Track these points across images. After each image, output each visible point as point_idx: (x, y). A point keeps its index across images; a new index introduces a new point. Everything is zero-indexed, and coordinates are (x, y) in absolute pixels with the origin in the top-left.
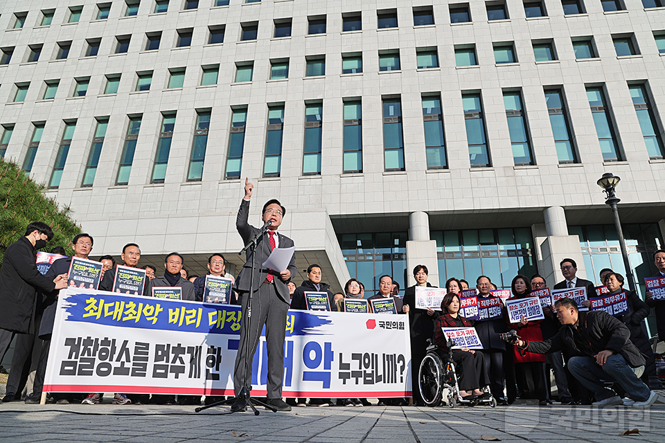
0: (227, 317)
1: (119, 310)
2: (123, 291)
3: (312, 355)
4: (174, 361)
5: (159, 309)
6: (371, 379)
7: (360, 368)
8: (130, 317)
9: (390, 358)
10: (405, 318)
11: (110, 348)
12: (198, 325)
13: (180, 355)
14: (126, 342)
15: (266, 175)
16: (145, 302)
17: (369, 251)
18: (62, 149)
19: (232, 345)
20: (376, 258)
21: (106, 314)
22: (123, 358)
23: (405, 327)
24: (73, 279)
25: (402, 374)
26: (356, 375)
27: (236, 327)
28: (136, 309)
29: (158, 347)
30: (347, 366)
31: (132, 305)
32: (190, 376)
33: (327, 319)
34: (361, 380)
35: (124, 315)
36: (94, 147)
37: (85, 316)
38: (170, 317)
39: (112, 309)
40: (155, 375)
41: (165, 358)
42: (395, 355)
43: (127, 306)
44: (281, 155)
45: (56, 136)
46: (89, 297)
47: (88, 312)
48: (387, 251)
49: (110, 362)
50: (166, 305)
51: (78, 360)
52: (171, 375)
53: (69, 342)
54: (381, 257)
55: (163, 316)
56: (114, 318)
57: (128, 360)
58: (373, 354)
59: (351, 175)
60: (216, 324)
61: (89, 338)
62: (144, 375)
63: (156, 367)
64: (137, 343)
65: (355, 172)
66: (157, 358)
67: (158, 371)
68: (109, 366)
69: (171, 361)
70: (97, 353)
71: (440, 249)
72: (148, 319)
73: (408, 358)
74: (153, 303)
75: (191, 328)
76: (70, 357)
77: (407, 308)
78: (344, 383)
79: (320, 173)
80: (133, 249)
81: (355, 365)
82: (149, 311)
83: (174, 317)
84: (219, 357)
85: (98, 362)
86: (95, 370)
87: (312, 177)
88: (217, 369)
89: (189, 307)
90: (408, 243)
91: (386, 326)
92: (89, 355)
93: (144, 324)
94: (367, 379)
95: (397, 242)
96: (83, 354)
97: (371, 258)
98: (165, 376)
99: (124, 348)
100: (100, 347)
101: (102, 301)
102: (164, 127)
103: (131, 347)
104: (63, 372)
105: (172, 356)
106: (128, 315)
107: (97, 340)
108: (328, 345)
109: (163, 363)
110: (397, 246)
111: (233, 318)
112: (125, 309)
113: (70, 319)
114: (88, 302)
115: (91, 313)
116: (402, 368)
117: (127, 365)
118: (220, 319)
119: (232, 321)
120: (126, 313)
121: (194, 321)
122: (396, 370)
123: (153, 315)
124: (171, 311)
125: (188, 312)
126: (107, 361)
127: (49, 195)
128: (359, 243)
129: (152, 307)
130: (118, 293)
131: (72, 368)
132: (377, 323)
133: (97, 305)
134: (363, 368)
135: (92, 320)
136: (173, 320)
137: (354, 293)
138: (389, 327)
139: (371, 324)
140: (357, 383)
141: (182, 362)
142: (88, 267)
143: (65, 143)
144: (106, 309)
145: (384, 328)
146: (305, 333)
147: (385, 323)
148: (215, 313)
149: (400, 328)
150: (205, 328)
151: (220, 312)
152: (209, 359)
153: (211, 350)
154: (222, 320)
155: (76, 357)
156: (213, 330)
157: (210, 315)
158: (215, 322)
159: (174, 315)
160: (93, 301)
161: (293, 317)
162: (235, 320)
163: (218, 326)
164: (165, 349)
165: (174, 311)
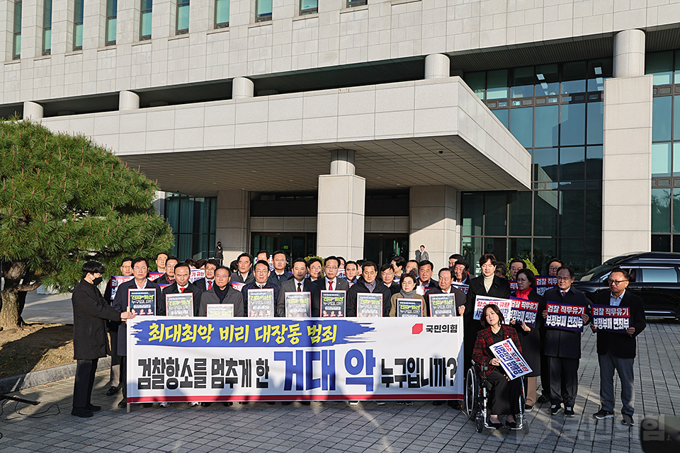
0: (272, 331)
1: (177, 333)
3: (354, 362)
4: (228, 374)
5: (211, 329)
6: (416, 382)
7: (404, 373)
8: (188, 338)
9: (437, 362)
10: (459, 322)
11: (174, 366)
12: (246, 341)
13: (233, 367)
14: (186, 360)
16: (199, 323)
19: (278, 356)
21: (168, 337)
22: (187, 374)
23: (458, 330)
25: (452, 377)
26: (400, 379)
27: (280, 340)
28: (192, 330)
29: (215, 362)
30: (390, 371)
31: (187, 327)
32: (243, 386)
33: (370, 326)
34: (405, 384)
35: (182, 337)
37: (150, 340)
38: (222, 335)
39: (171, 332)
40: (214, 386)
41: (220, 371)
42: (444, 359)
43: (184, 328)
46: (151, 323)
47: (152, 336)
49: (176, 378)
50: (219, 324)
51: (151, 377)
52: (227, 386)
53: (141, 362)
55: (215, 335)
56: (174, 339)
57: (191, 375)
58: (418, 359)
60: (262, 339)
61: (156, 358)
62: (205, 387)
63: (214, 379)
64: (196, 360)
66: (214, 372)
67: (216, 383)
68: (176, 381)
69: (225, 373)
70: (165, 370)
72: (203, 338)
74: (205, 323)
75: (241, 344)
76: (144, 375)
77: (462, 309)
78: (388, 386)
81: (398, 370)
82: (202, 331)
83: (224, 335)
84: (267, 368)
85: (166, 378)
86: (165, 384)
89: (237, 324)
91: (434, 331)
92: (159, 372)
93: (200, 343)
94: (412, 382)
96: (154, 372)
98: (221, 386)
99: (186, 366)
100: (167, 366)
101: (162, 325)
103: (191, 364)
104: (140, 387)
105: (226, 368)
106: (185, 337)
107: (163, 359)
108: (369, 352)
109: (219, 376)
111: (277, 332)
112: (183, 331)
113: (139, 343)
114: (151, 327)
115: (155, 337)
116: (453, 371)
117: (190, 379)
118: (265, 333)
119: (277, 335)
120: (184, 334)
121: (242, 337)
122: (445, 373)
123: (207, 334)
124: (221, 329)
125: (237, 329)
126: (174, 377)
129: (205, 328)
131: (147, 384)
132: (425, 327)
133: (159, 329)
134: (407, 373)
135: (156, 343)
136: (224, 337)
138: (438, 330)
139: (417, 329)
140: (401, 386)
141: (235, 374)
142: (143, 295)
144: (167, 333)
145: (432, 332)
146: (346, 342)
147: (433, 327)
148: (261, 328)
149: (451, 332)
150: (253, 343)
151: (265, 327)
152: (258, 368)
153: (260, 362)
154: (267, 334)
155: (149, 375)
156: (261, 344)
157: (257, 330)
158: (261, 337)
159: (224, 333)
160: (155, 326)
161: (335, 326)
162: (279, 333)
163: (264, 340)
164: (220, 363)
165: (224, 329)
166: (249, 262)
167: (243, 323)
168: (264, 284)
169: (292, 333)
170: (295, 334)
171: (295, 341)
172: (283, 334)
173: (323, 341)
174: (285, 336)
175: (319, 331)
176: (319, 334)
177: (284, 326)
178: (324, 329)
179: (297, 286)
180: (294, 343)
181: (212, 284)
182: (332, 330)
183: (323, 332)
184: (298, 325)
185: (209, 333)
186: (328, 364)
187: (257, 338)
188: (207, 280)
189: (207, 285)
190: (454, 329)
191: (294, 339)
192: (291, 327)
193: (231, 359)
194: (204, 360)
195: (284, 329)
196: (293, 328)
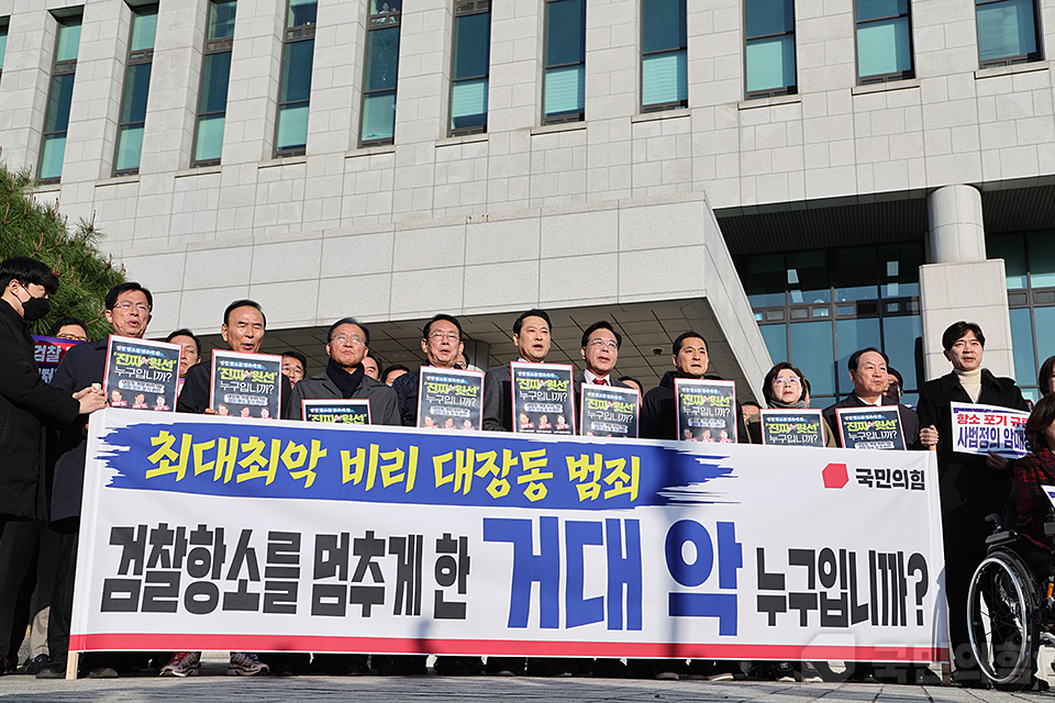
0: (478, 465)
1: (226, 459)
2: (235, 410)
4: (358, 577)
5: (318, 452)
6: (839, 613)
7: (812, 586)
8: (254, 473)
9: (886, 563)
10: (927, 461)
11: (211, 549)
12: (410, 487)
13: (373, 559)
14: (246, 535)
15: (551, 119)
16: (286, 436)
17: (820, 296)
18: (57, 86)
19: (493, 531)
20: (838, 312)
21: (199, 469)
22: (244, 573)
23: (926, 483)
24: (117, 388)
25: (919, 602)
26: (802, 602)
27: (499, 488)
28: (266, 453)
29: (323, 542)
30: (777, 581)
31: (255, 444)
32: (397, 611)
33: (722, 464)
34: (814, 616)
35: (238, 470)
36: (132, 76)
37: (150, 474)
38: (346, 469)
39: (210, 456)
40: (318, 609)
41: (338, 567)
42: (901, 554)
43: (245, 448)
44: (583, 63)
45: (38, 54)
46: (155, 429)
47: (157, 465)
48: (868, 293)
49: (214, 581)
50: (334, 441)
51: (143, 578)
52: (353, 610)
53: (120, 535)
54: (852, 310)
55: (328, 468)
56: (217, 476)
57: (255, 576)
58: (843, 552)
59: (766, 101)
61: (163, 526)
62: (292, 610)
63: (319, 591)
64: (272, 535)
65: (777, 93)
66: (321, 570)
67: (324, 600)
68: (211, 590)
69: (351, 574)
70: (185, 559)
71: (1017, 283)
72: (295, 476)
73: (936, 563)
74: (304, 437)
75: (395, 494)
76: (123, 570)
77: (932, 435)
78: (772, 622)
79: (684, 104)
80: (247, 314)
81: (797, 580)
82: (295, 456)
83: (353, 469)
84: (465, 561)
85: (186, 580)
86: (181, 599)
87: (665, 114)
88: (462, 590)
89: (388, 443)
90: (926, 271)
91: (874, 481)
92: (166, 564)
93: (285, 487)
94: (830, 613)
95: (893, 268)
96: (152, 564)
97: (824, 313)
98: (338, 610)
99: (244, 550)
100: (190, 548)
101: (187, 438)
102: (292, 15)
103: (259, 544)
104: (108, 605)
105: (354, 561)
106: (247, 470)
107: (181, 530)
108: (726, 530)
109: (334, 580)
110: (893, 280)
111: (490, 467)
112: (241, 455)
113: (116, 483)
114: (155, 441)
115: (165, 469)
116: (922, 589)
117: (252, 587)
118: (460, 470)
119: (490, 475)
120: (244, 464)
121: (400, 478)
122: (904, 593)
123: (306, 466)
124: (345, 454)
125: (386, 456)
126: (208, 578)
127: (42, 199)
128: (793, 276)
129: (302, 449)
130: (223, 418)
131: (127, 595)
132: (852, 474)
133: (176, 447)
134: (819, 588)
135: (166, 483)
136: (353, 476)
137: (787, 399)
138: (883, 482)
139: (835, 476)
140: (804, 623)
141: (378, 577)
142: (147, 356)
143: (61, 70)
144: (198, 458)
145: (871, 486)
146: (666, 501)
147: (873, 474)
148: (449, 457)
149: (913, 488)
150: (427, 492)
151: (460, 454)
153: (445, 544)
154: (464, 473)
155: (138, 571)
156: (447, 496)
157: (438, 461)
158: (449, 478)
159: (353, 466)
160: (166, 438)
161: (636, 461)
162: (496, 471)
163: (457, 488)
164: (339, 546)
165: (353, 455)
167: (403, 442)
169: (529, 472)
170: (536, 475)
171: (536, 492)
172: (505, 472)
173: (608, 495)
174: (511, 478)
175: (597, 469)
176: (597, 477)
177: (507, 453)
178: (609, 465)
180: (533, 498)
182: (627, 470)
183: (606, 472)
184: (542, 452)
185: (313, 464)
186: (624, 556)
187: (440, 481)
190: (917, 479)
191: (533, 487)
192: (525, 456)
193: (370, 534)
194: (296, 537)
195: (509, 461)
196: (531, 459)
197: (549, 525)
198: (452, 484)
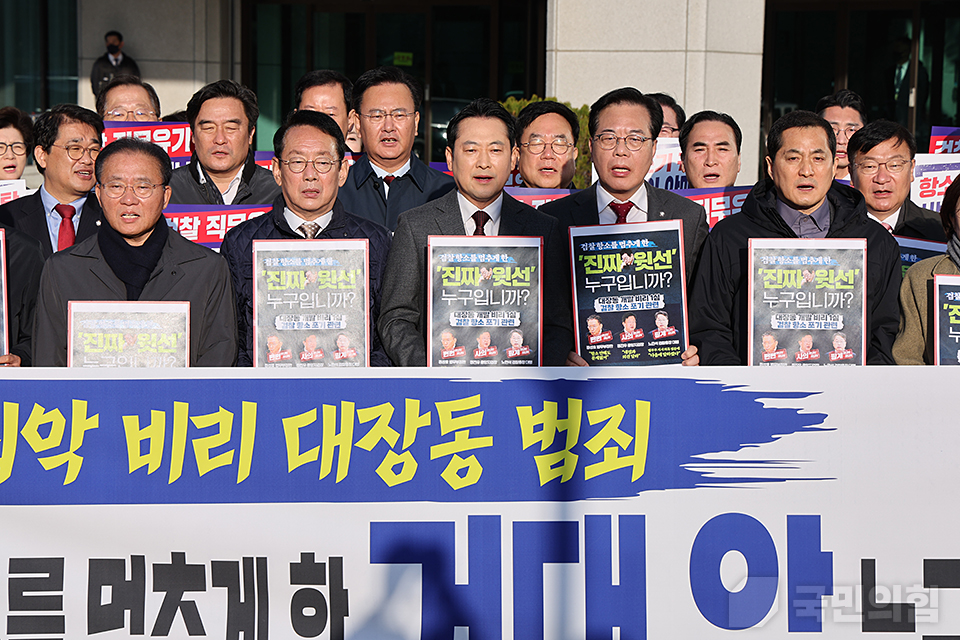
0: (361, 430)
3: (734, 571)
4: (163, 625)
5: (84, 420)
12: (243, 473)
13: (187, 596)
16: (26, 395)
19: (390, 544)
27: (397, 468)
33: (805, 406)
38: (133, 448)
41: (127, 613)
50: (111, 400)
55: (105, 447)
60: (316, 465)
64: (16, 565)
66: (100, 618)
69: (150, 623)
72: (48, 464)
74: (59, 396)
75: (219, 488)
82: (44, 430)
83: (145, 447)
84: (340, 597)
89: (203, 397)
93: (30, 485)
108: (804, 529)
109: (123, 633)
111: (383, 432)
118: (329, 439)
119: (382, 447)
121: (227, 459)
123: (64, 446)
124: (130, 422)
125: (201, 422)
129: (56, 417)
136: (145, 460)
141: (196, 626)
146: (694, 481)
148: (310, 417)
150: (274, 482)
151: (329, 411)
152: (299, 602)
153: (305, 569)
154: (337, 442)
156: (309, 487)
157: (292, 426)
158: (311, 456)
159: (144, 440)
162: (392, 438)
163: (325, 471)
164: (128, 577)
165: (145, 422)
166: (245, 120)
167: (229, 396)
168: (324, 221)
169: (451, 437)
170: (463, 442)
171: (462, 473)
172: (409, 440)
173: (591, 472)
174: (419, 450)
175: (572, 426)
176: (572, 440)
177: (412, 405)
179: (470, 225)
180: (457, 484)
181: (76, 219)
182: (628, 425)
183: (588, 431)
184: (475, 401)
186: (616, 581)
187: (295, 460)
188: (50, 201)
189: (54, 223)
191: (457, 463)
192: (444, 408)
193: (178, 557)
194: (55, 567)
195: (415, 419)
196: (455, 415)
197: (484, 531)
198: (317, 464)
